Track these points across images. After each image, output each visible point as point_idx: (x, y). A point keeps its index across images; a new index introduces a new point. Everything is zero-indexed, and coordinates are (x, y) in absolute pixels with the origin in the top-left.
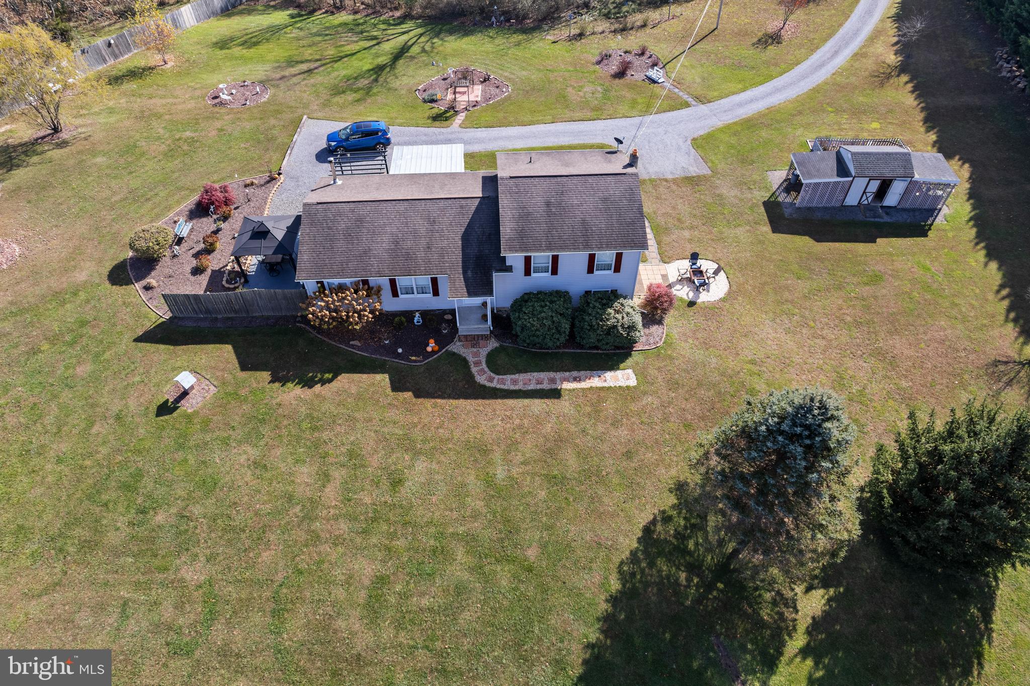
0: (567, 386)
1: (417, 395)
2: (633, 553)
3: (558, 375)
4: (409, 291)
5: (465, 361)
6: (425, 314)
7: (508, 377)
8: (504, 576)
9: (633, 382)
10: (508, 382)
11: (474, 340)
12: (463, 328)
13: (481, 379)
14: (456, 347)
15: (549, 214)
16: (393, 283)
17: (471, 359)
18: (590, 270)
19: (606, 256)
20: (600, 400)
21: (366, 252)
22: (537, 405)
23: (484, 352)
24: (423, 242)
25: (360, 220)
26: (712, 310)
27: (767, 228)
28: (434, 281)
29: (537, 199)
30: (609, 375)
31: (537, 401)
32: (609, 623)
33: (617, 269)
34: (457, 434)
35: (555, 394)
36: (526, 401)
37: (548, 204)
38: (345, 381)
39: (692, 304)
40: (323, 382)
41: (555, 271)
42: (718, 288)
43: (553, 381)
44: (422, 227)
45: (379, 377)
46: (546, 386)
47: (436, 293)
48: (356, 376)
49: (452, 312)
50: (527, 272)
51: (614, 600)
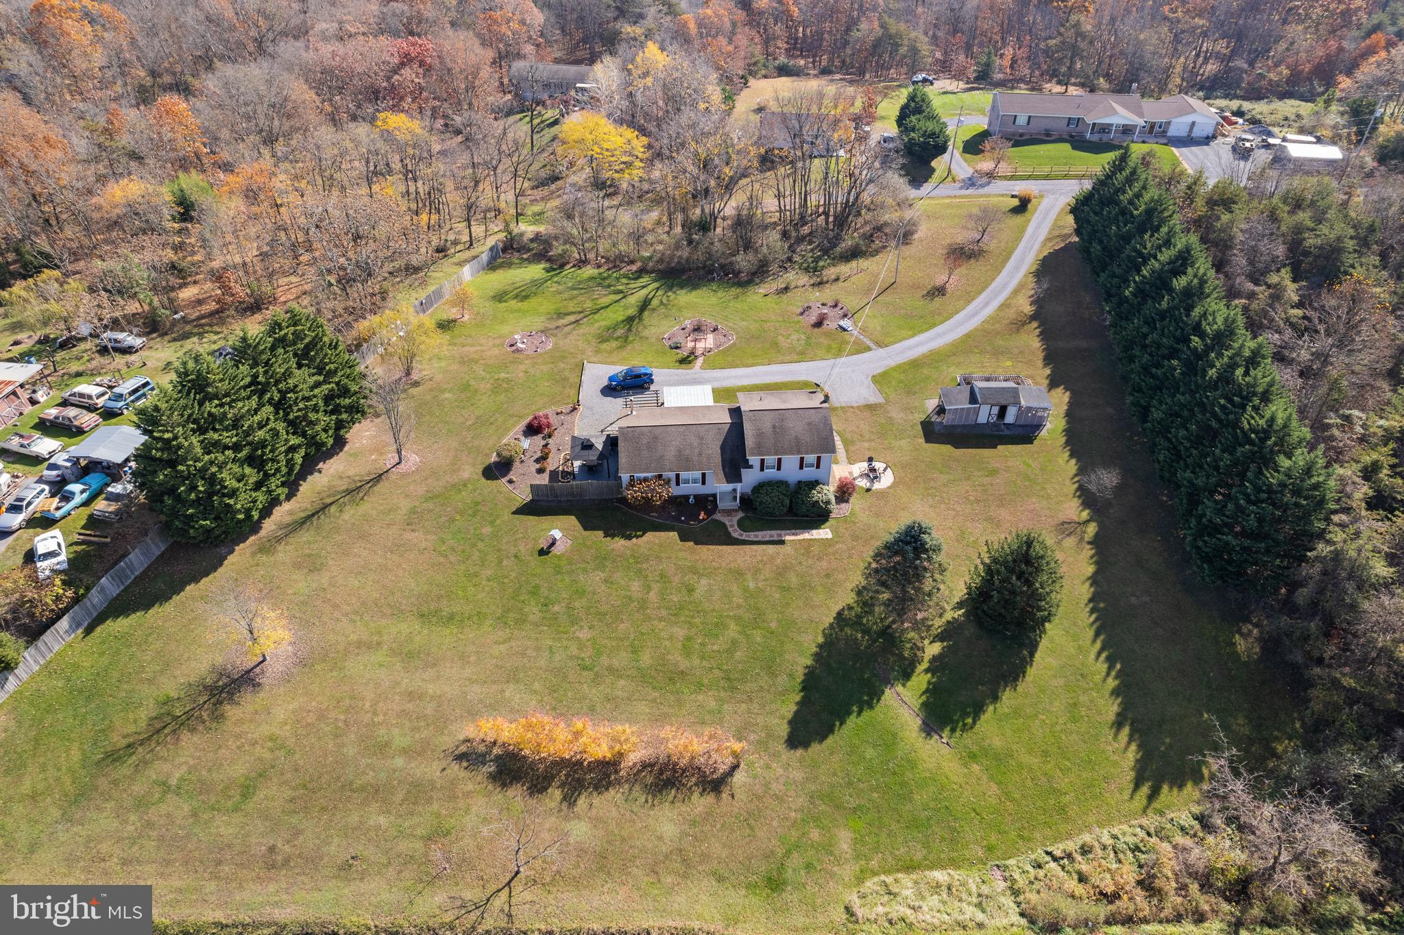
0: (788, 538)
1: (697, 543)
2: (831, 625)
3: (783, 532)
4: (687, 481)
5: (724, 525)
6: (696, 497)
7: (752, 533)
8: (758, 636)
9: (830, 536)
10: (752, 536)
11: (728, 512)
12: (721, 505)
13: (735, 535)
14: (718, 516)
15: (775, 433)
16: (678, 476)
17: (727, 523)
18: (801, 468)
19: (811, 458)
20: (810, 546)
21: (662, 457)
22: (771, 549)
23: (735, 519)
24: (696, 451)
25: (656, 438)
26: (882, 494)
27: (922, 440)
28: (704, 475)
29: (767, 424)
30: (814, 532)
31: (771, 546)
32: (817, 657)
33: (818, 467)
34: (724, 565)
35: (782, 542)
36: (764, 547)
37: (774, 427)
38: (650, 536)
39: (868, 490)
40: (637, 537)
41: (779, 469)
42: (887, 480)
43: (780, 535)
44: (695, 442)
45: (671, 534)
46: (775, 538)
47: (704, 483)
48: (658, 534)
49: (714, 496)
50: (762, 469)
51: (820, 646)
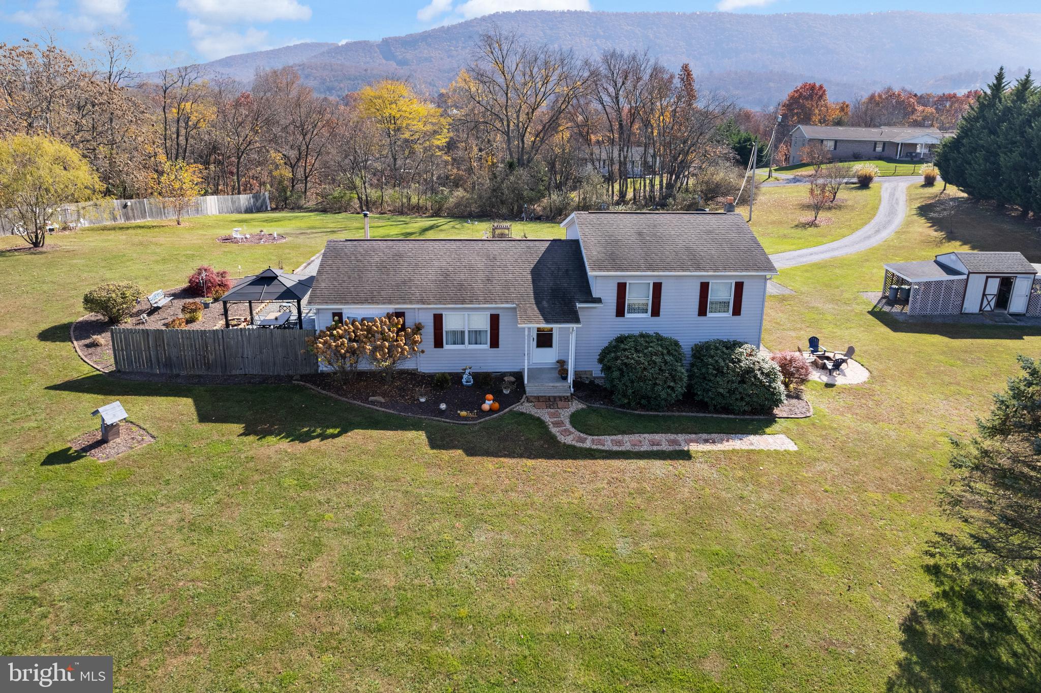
0: (694, 447)
1: (471, 452)
3: (680, 437)
4: (458, 337)
5: (540, 422)
6: (476, 376)
7: (608, 438)
9: (791, 447)
10: (608, 442)
11: (550, 401)
12: (531, 388)
13: (569, 440)
14: (525, 407)
16: (438, 320)
17: (547, 419)
18: (702, 312)
20: (752, 464)
21: (406, 283)
22: (659, 467)
23: (565, 414)
25: (399, 255)
27: (884, 329)
28: (495, 320)
31: (658, 463)
33: (737, 311)
34: (540, 498)
35: (686, 456)
39: (829, 386)
40: (323, 437)
41: (656, 312)
42: (856, 374)
43: (674, 442)
44: (479, 264)
45: (411, 434)
46: (666, 447)
47: (495, 343)
50: (620, 312)
